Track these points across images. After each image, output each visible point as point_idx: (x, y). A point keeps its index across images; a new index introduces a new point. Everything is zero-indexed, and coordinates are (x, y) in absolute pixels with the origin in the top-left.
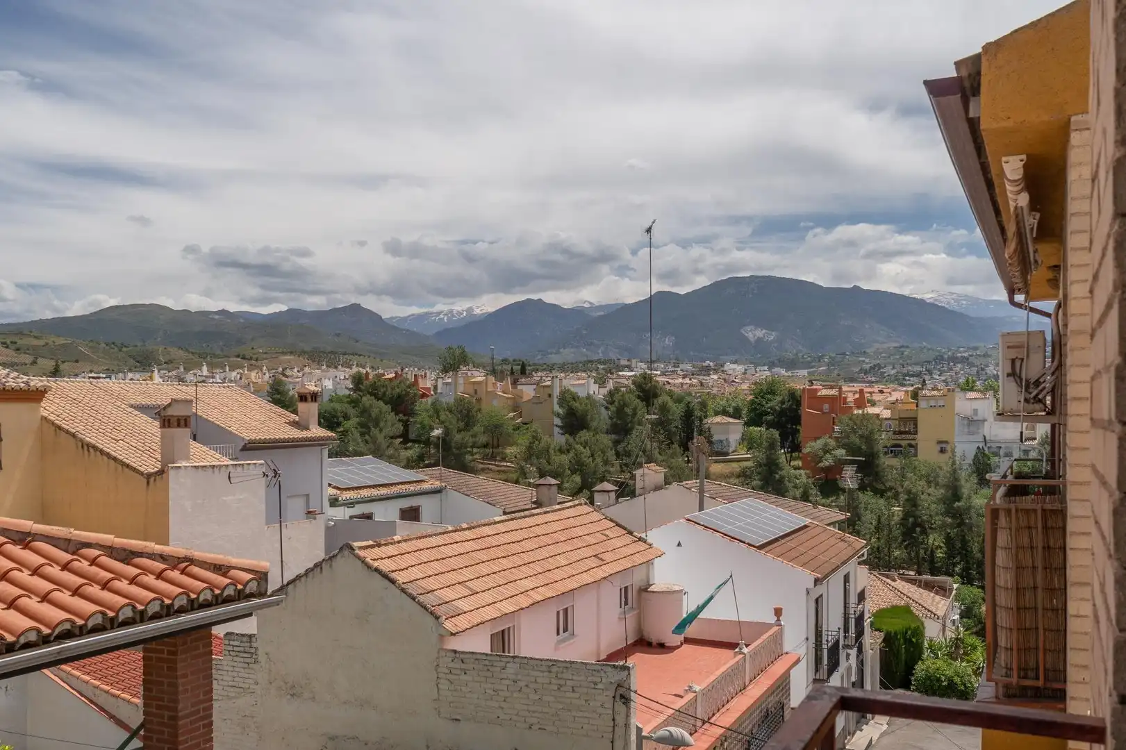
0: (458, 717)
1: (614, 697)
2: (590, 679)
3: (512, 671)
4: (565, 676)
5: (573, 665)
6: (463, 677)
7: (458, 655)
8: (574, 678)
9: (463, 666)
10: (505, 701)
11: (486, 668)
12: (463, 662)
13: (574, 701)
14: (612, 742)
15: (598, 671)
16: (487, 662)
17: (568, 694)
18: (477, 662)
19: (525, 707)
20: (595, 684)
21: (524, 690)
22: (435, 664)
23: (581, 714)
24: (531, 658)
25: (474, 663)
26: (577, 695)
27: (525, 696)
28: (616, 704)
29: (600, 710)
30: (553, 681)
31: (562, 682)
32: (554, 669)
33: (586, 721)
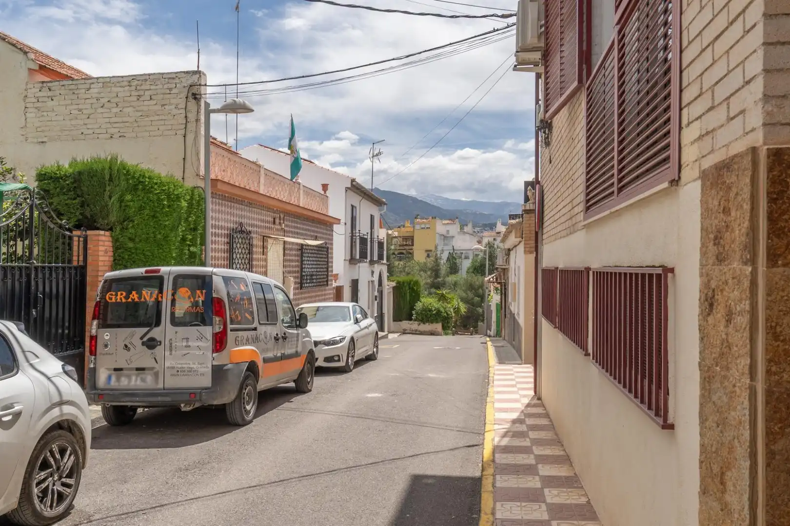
0: (45, 139)
1: (187, 98)
2: (166, 86)
3: (96, 90)
4: (143, 87)
5: (151, 77)
6: (50, 103)
7: (45, 85)
8: (152, 87)
9: (50, 94)
10: (88, 118)
11: (71, 92)
12: (50, 90)
13: (151, 108)
14: (184, 136)
15: (173, 78)
16: (73, 87)
17: (146, 103)
18: (63, 87)
19: (107, 120)
20: (170, 89)
21: (107, 105)
22: (24, 95)
23: (157, 118)
24: (114, 77)
25: (60, 89)
26: (155, 102)
27: (109, 110)
28: (189, 104)
29: (175, 112)
30: (134, 93)
31: (142, 93)
32: (135, 83)
33: (162, 122)
